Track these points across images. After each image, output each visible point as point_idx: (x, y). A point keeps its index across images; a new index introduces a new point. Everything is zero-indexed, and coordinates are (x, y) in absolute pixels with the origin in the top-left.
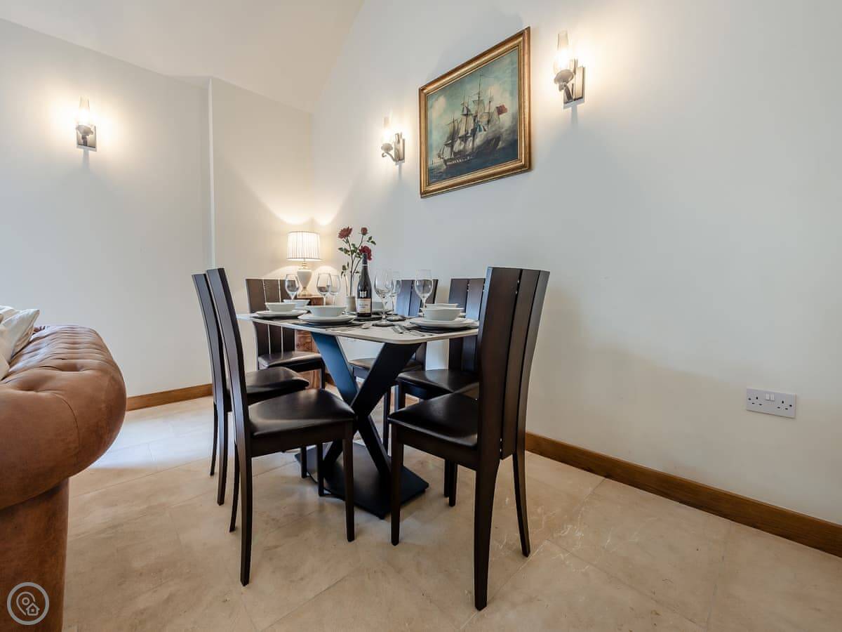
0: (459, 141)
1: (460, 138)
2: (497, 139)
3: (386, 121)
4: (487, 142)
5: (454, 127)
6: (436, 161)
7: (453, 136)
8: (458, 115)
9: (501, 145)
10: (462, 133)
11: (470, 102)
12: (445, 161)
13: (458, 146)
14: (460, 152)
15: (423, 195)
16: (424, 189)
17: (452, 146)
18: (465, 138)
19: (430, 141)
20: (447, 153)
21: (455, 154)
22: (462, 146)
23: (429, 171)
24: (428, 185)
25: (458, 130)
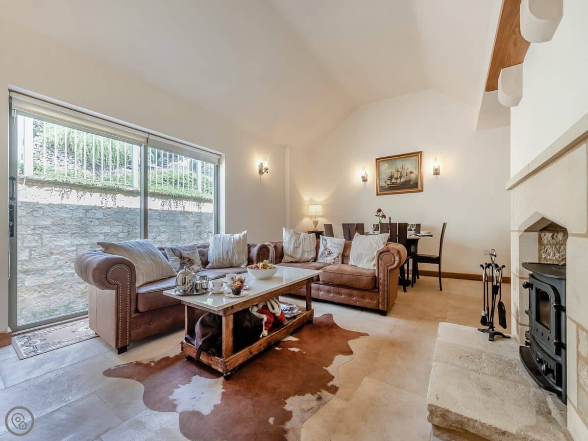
0: (394, 179)
2: (410, 181)
3: (363, 168)
4: (406, 182)
5: (392, 174)
6: (383, 184)
7: (391, 178)
8: (393, 171)
9: (411, 183)
10: (395, 176)
11: (399, 168)
12: (388, 185)
13: (393, 181)
14: (395, 183)
15: (378, 194)
16: (379, 193)
17: (391, 180)
18: (397, 179)
19: (381, 177)
20: (389, 182)
21: (392, 183)
22: (395, 181)
23: (381, 187)
24: (380, 191)
25: (394, 176)
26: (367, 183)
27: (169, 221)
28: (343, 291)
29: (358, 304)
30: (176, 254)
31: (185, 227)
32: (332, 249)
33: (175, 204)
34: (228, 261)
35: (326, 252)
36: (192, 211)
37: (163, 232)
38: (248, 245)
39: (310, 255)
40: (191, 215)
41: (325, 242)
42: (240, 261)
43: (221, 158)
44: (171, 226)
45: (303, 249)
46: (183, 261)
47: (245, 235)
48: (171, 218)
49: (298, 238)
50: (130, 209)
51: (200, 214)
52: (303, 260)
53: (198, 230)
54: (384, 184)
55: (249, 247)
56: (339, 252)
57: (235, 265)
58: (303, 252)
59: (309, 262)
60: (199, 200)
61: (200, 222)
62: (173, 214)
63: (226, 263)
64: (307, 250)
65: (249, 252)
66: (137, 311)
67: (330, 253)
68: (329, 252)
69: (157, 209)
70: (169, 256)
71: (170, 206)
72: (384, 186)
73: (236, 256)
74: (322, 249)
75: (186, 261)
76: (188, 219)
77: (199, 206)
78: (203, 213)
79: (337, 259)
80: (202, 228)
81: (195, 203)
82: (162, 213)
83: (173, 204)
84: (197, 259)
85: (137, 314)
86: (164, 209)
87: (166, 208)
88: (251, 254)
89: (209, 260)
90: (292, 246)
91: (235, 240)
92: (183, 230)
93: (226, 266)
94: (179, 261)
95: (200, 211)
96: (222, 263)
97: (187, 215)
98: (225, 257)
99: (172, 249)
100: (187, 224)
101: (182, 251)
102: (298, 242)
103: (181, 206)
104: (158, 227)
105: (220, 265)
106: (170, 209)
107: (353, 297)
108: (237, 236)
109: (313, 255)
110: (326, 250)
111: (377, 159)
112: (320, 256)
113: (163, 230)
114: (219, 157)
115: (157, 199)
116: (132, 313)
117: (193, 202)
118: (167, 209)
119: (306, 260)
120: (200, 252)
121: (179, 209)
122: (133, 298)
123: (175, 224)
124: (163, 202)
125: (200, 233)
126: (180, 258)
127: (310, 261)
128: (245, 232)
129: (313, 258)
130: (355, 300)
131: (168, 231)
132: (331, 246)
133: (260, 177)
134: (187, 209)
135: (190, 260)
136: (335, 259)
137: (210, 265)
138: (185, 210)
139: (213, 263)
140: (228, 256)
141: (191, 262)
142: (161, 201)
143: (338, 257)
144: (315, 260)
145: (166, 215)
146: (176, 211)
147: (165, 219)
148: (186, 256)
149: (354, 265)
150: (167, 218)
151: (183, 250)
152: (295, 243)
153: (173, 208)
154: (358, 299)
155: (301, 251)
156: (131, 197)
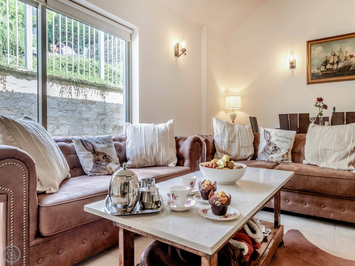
0: (329, 65)
1: (330, 63)
2: (350, 66)
3: (292, 53)
4: (345, 67)
5: (327, 59)
6: (315, 71)
7: (326, 63)
8: (329, 55)
9: (351, 68)
10: (331, 61)
11: (336, 51)
12: (322, 72)
13: (329, 66)
14: (330, 69)
15: (309, 83)
16: (310, 81)
17: (325, 66)
18: (333, 64)
19: (312, 63)
20: (323, 68)
21: (327, 69)
22: (331, 67)
23: (313, 75)
24: (312, 79)
25: (329, 61)
26: (295, 70)
27: (69, 112)
28: (308, 198)
29: (332, 216)
30: (88, 147)
31: (87, 120)
32: (278, 144)
33: (76, 92)
34: (153, 159)
35: (271, 148)
36: (96, 100)
37: (62, 125)
38: (176, 138)
39: (248, 151)
40: (94, 106)
41: (268, 134)
42: (168, 159)
43: (133, 32)
44: (72, 117)
45: (239, 144)
46: (97, 158)
47: (171, 125)
48: (72, 108)
49: (233, 130)
50: (24, 94)
51: (104, 105)
52: (239, 158)
53: (102, 123)
54: (317, 71)
55: (178, 141)
56: (288, 147)
57: (161, 164)
58: (239, 148)
59: (246, 160)
60: (103, 88)
61: (104, 114)
62: (74, 103)
63: (149, 161)
64: (245, 146)
65: (178, 147)
66: (38, 234)
67: (276, 149)
68: (275, 147)
69: (55, 96)
70: (79, 151)
71: (70, 93)
72: (317, 73)
73: (163, 152)
74: (263, 144)
75: (101, 157)
76: (91, 110)
77: (103, 95)
78: (107, 104)
79: (286, 156)
80: (106, 121)
81: (99, 91)
82: (61, 102)
83: (73, 91)
84: (114, 154)
85: (39, 240)
86: (64, 96)
87: (66, 95)
88: (181, 150)
89: (128, 156)
90: (226, 140)
91: (160, 132)
92: (86, 123)
93: (150, 165)
94: (92, 156)
95: (104, 101)
96: (145, 160)
97: (90, 106)
98: (149, 153)
99: (82, 141)
100: (90, 116)
101: (94, 144)
102: (233, 135)
103: (83, 94)
104: (56, 118)
105: (142, 162)
106: (70, 97)
107: (324, 207)
108: (162, 126)
109: (251, 152)
110: (270, 144)
111: (308, 42)
112: (262, 153)
113: (62, 122)
114: (131, 32)
115: (55, 85)
116: (31, 239)
117: (97, 91)
118: (67, 97)
119: (243, 158)
120: (116, 146)
121: (81, 97)
122: (33, 214)
123: (77, 115)
124: (62, 88)
125: (104, 127)
126: (93, 153)
127: (249, 159)
128: (171, 121)
129: (251, 156)
130: (326, 211)
131: (68, 123)
132: (277, 140)
133: (176, 59)
134: (89, 98)
135: (106, 157)
136: (283, 156)
137: (129, 163)
138: (88, 99)
139: (133, 161)
140: (153, 151)
141: (107, 159)
142: (60, 87)
143: (287, 153)
144: (254, 157)
145: (66, 104)
146: (77, 100)
147: (65, 108)
148: (101, 151)
149: (314, 164)
150: (67, 108)
151: (97, 143)
152: (229, 136)
153: (74, 96)
154: (331, 209)
155: (237, 146)
156: (24, 80)
